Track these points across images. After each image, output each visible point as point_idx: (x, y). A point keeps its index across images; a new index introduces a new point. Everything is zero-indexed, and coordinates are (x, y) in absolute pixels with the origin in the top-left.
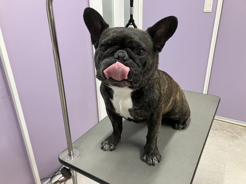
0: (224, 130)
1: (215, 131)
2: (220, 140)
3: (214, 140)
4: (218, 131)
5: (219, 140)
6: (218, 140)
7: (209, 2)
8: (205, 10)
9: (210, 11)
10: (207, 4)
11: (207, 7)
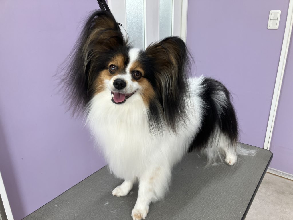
1: (280, 195)
2: (287, 210)
3: (277, 209)
4: (285, 195)
5: (285, 209)
6: (283, 210)
7: (275, 15)
8: (270, 26)
9: (277, 27)
10: (272, 18)
11: (272, 22)
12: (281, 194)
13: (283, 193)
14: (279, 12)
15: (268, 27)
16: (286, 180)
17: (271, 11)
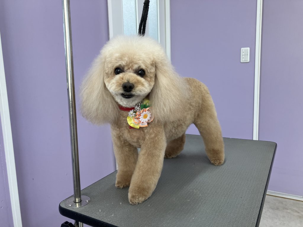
0: (287, 209)
3: (276, 222)
4: (279, 211)
6: (282, 223)
7: (245, 52)
8: (242, 60)
9: (248, 61)
10: (243, 54)
11: (243, 56)
12: (276, 210)
13: (278, 209)
14: (249, 49)
15: (241, 61)
16: (277, 198)
17: (242, 49)
